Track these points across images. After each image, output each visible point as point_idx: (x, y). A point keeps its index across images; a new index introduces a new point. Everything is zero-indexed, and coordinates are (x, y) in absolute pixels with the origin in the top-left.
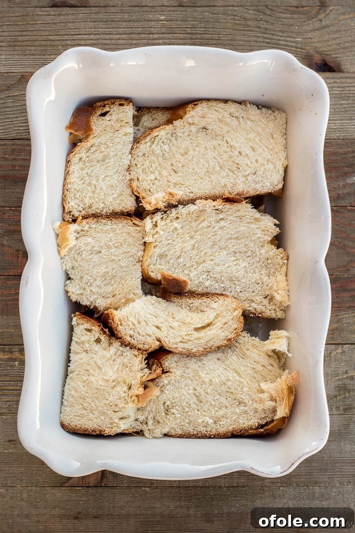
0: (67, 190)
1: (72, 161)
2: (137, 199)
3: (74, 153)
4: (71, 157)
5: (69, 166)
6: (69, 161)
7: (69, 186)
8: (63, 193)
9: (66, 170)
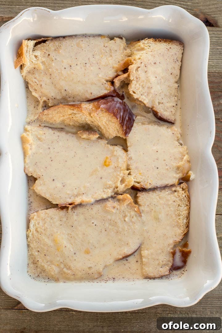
0: (187, 205)
1: (185, 227)
2: (136, 202)
3: (184, 233)
4: (186, 231)
5: (186, 224)
6: (187, 227)
7: (186, 208)
8: (190, 203)
9: (189, 220)
